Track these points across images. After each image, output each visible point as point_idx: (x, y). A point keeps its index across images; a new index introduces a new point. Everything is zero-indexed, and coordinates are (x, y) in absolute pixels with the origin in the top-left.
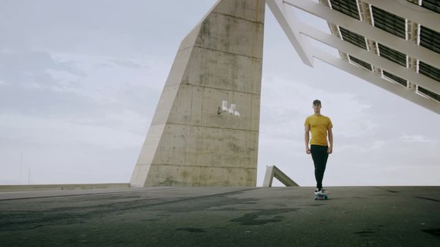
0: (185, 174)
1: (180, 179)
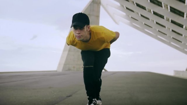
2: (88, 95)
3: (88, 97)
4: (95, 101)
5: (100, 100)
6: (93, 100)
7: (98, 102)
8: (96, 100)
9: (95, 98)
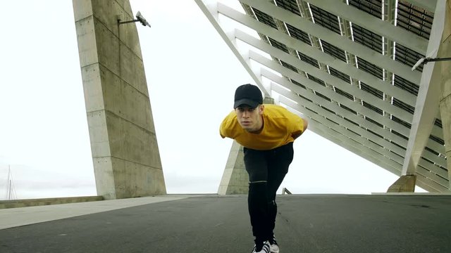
0: (240, 190)
1: (239, 192)
2: (254, 235)
3: (255, 238)
4: (268, 246)
5: (276, 244)
6: (264, 244)
7: (273, 248)
8: (269, 244)
9: (266, 241)
